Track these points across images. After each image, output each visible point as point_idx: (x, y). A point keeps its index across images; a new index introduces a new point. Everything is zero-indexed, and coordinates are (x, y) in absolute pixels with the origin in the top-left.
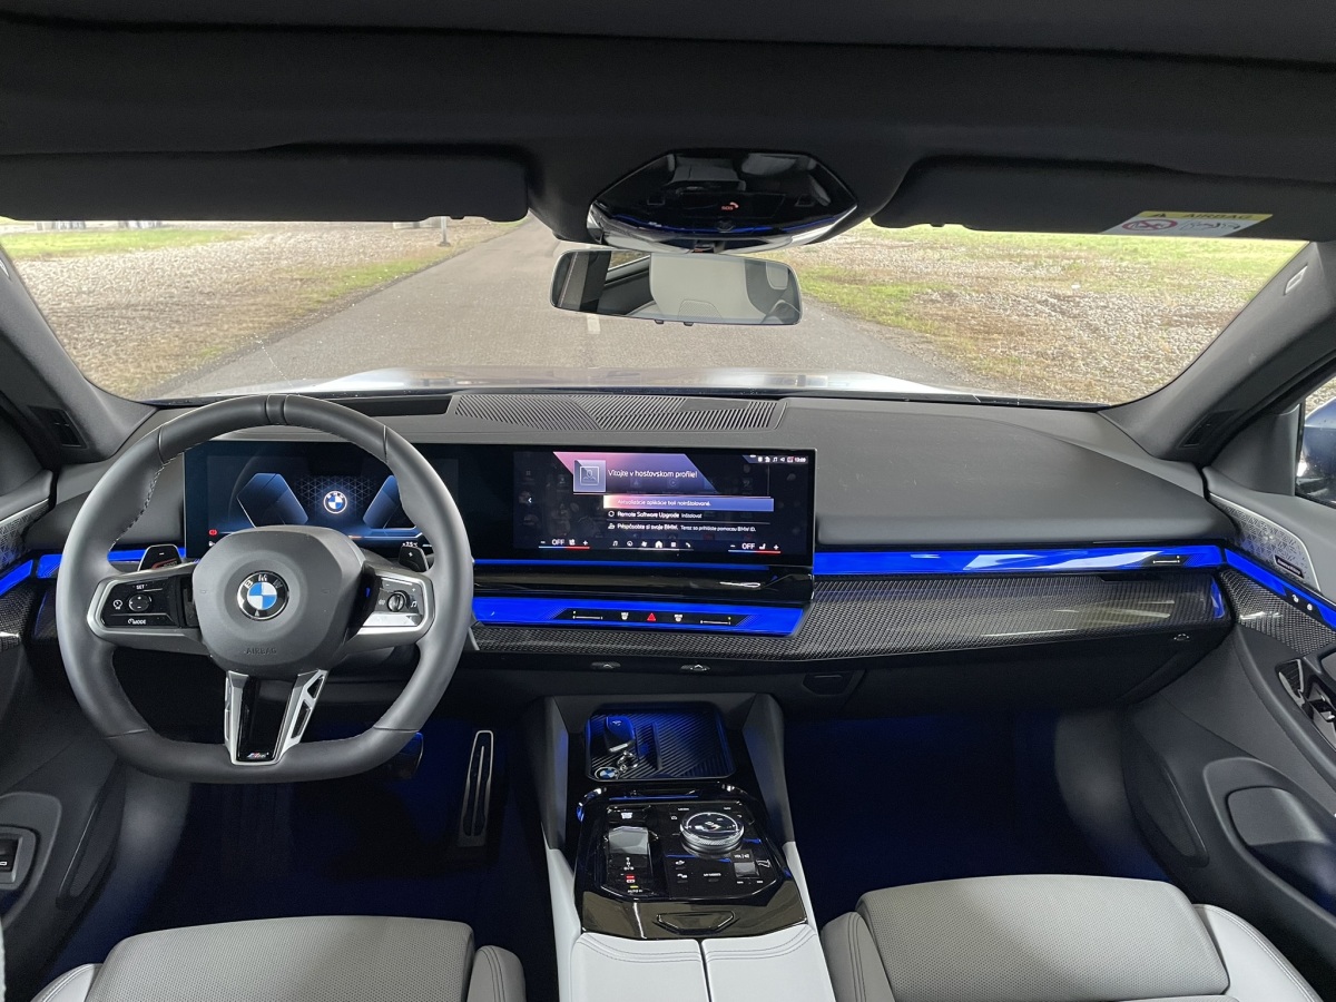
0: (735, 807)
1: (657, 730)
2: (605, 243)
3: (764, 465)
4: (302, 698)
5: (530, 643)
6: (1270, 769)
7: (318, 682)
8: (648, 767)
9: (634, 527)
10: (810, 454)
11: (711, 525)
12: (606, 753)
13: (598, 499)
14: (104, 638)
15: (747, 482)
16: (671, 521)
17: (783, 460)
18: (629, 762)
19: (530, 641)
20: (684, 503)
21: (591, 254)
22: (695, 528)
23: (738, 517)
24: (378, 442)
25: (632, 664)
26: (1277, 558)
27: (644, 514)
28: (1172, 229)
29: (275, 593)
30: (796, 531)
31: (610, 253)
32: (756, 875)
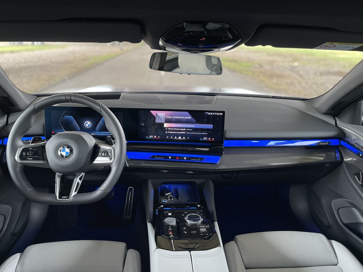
0: (200, 212)
1: (179, 189)
2: (165, 50)
3: (210, 115)
4: (77, 181)
5: (143, 165)
6: (351, 202)
7: (82, 176)
8: (176, 199)
9: (173, 132)
10: (224, 112)
11: (195, 132)
12: (164, 195)
13: (163, 124)
14: (20, 163)
15: (205, 120)
16: (183, 131)
17: (216, 114)
18: (171, 198)
19: (143, 164)
20: (187, 126)
21: (162, 53)
22: (190, 133)
23: (202, 130)
24: (99, 108)
25: (172, 171)
26: (356, 143)
27: (176, 129)
28: (335, 48)
29: (69, 151)
30: (219, 134)
31: (167, 53)
32: (206, 232)
